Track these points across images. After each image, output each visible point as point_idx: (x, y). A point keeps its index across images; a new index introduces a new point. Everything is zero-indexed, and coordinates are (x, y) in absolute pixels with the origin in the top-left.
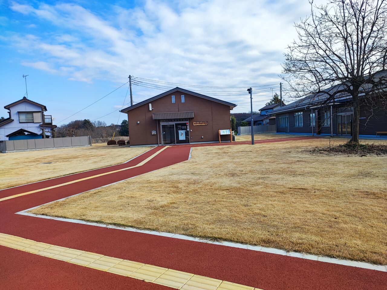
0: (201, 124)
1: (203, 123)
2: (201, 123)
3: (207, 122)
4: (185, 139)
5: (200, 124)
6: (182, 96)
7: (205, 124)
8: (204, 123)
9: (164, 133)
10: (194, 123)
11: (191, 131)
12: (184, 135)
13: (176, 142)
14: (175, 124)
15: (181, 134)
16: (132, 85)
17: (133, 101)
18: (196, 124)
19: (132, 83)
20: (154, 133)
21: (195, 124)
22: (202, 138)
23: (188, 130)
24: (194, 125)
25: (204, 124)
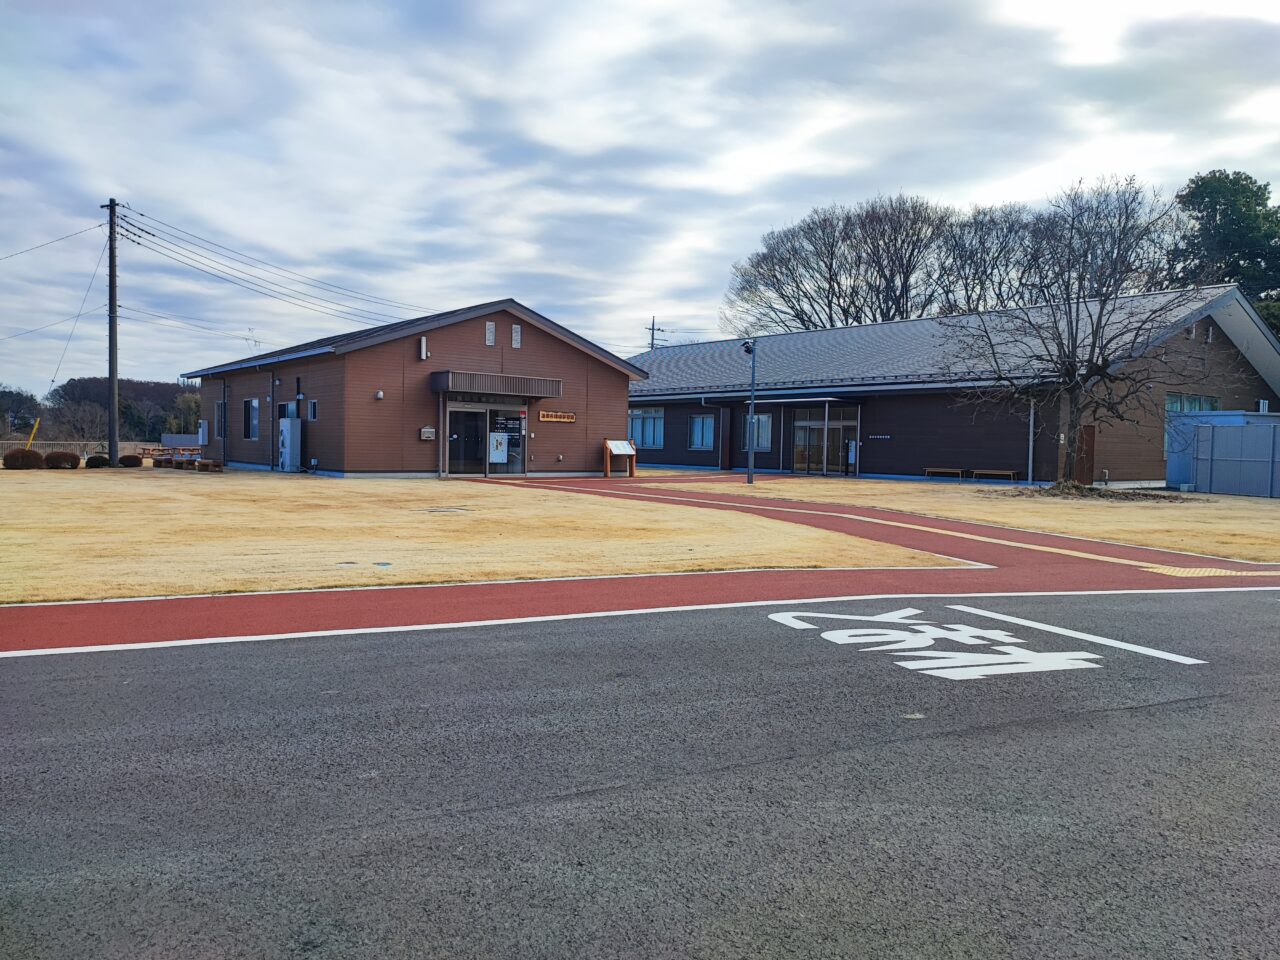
0: (558, 420)
1: (564, 418)
2: (560, 417)
3: (576, 414)
4: (505, 461)
5: (556, 417)
6: (514, 326)
7: (569, 421)
8: (568, 417)
9: (455, 436)
10: (541, 412)
11: (533, 436)
12: (505, 446)
14: (491, 411)
15: (495, 444)
16: (118, 237)
17: (118, 303)
18: (548, 416)
19: (118, 229)
20: (428, 432)
21: (543, 417)
23: (523, 432)
24: (541, 419)
25: (566, 420)
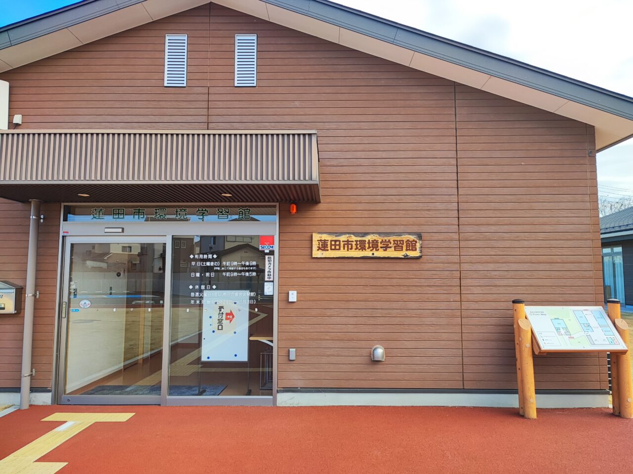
0: (368, 253)
1: (386, 248)
2: (374, 245)
3: (420, 236)
4: (243, 357)
5: (362, 246)
6: (238, 37)
7: (400, 254)
8: (398, 246)
10: (316, 237)
11: (293, 296)
12: (242, 324)
13: (171, 378)
14: (176, 240)
15: (216, 317)
18: (336, 245)
21: (323, 246)
22: (376, 362)
23: (268, 289)
24: (317, 254)
25: (391, 253)
